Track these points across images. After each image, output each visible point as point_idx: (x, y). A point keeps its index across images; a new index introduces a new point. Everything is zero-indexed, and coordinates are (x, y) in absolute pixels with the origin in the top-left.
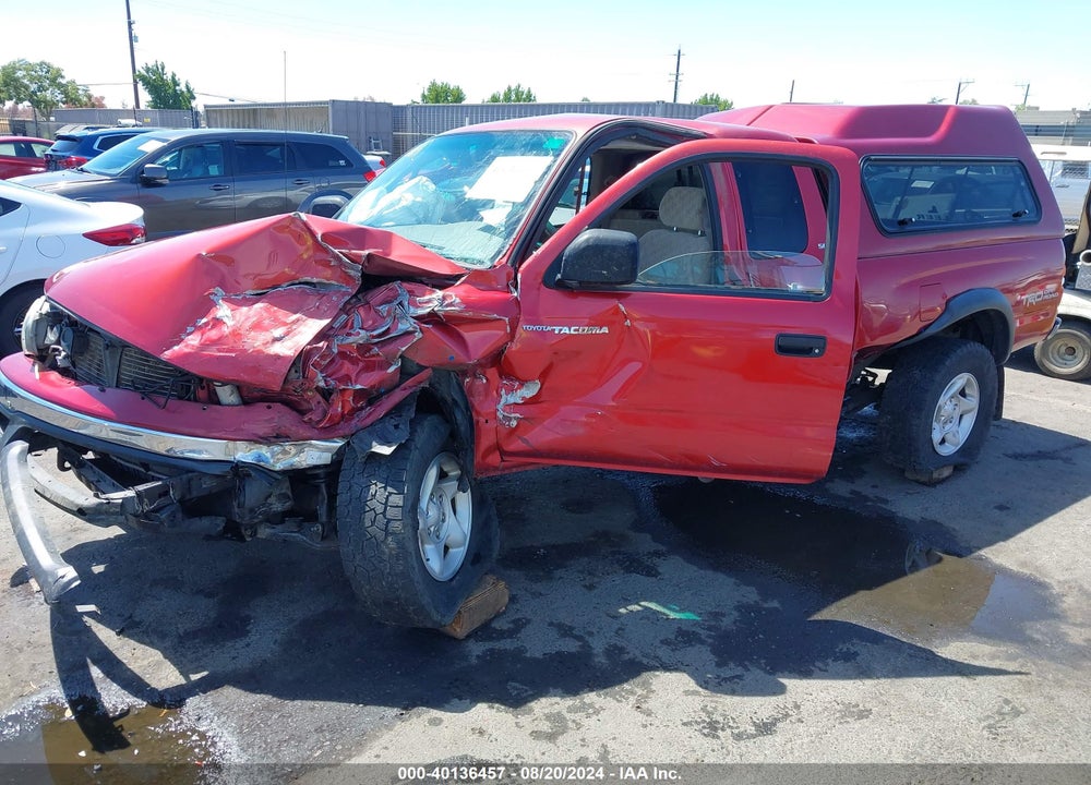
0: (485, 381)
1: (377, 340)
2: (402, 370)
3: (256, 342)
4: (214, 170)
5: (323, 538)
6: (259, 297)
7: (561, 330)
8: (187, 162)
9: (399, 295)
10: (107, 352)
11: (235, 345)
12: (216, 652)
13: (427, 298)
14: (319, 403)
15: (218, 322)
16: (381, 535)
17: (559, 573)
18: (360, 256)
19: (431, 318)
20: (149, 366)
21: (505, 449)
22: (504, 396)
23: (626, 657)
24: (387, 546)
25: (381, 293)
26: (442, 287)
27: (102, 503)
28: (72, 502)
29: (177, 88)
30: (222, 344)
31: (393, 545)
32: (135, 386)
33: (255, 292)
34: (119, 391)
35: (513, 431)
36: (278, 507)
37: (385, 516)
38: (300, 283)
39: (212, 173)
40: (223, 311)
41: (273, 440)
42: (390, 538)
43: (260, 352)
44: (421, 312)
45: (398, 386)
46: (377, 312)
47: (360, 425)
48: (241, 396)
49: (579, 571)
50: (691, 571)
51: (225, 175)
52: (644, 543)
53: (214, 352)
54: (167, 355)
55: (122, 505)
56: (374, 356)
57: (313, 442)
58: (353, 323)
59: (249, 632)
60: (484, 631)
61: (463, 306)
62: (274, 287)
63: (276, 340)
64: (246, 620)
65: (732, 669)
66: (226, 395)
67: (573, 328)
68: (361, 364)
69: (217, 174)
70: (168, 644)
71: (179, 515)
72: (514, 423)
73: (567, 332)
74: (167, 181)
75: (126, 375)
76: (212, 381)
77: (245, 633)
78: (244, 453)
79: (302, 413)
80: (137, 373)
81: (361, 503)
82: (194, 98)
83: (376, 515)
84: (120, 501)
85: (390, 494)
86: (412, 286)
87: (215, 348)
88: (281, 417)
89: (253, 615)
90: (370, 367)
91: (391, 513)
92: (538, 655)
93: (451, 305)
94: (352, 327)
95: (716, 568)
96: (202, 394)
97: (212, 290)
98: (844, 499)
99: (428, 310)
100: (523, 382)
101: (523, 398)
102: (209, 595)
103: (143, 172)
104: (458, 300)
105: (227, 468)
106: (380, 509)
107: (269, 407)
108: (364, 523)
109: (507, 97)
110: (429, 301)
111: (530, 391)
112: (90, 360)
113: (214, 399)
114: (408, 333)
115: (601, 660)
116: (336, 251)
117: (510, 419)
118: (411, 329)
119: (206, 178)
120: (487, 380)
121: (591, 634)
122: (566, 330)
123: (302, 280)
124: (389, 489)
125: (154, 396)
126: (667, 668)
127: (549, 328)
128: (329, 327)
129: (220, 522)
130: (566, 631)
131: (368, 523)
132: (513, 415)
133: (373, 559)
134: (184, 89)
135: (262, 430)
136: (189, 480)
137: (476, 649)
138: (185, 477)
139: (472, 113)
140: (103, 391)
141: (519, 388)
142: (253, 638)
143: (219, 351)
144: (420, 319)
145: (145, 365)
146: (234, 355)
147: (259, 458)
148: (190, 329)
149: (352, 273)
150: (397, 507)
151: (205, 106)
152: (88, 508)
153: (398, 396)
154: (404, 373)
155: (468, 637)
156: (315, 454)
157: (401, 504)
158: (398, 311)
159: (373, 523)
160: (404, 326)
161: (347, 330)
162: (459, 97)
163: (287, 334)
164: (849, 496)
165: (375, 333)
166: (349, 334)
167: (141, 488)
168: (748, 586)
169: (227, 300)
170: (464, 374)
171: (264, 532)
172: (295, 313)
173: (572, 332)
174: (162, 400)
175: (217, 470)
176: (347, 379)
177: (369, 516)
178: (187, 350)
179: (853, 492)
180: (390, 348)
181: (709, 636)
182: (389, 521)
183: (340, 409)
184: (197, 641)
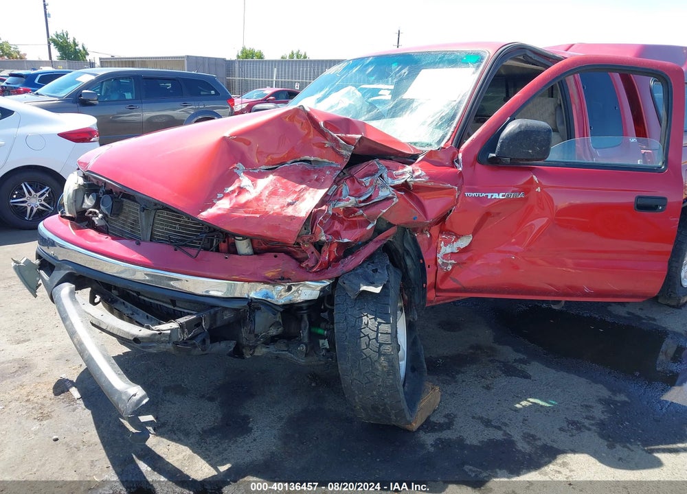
0: (429, 236)
1: (363, 204)
2: (375, 228)
3: (274, 206)
4: (128, 96)
5: (307, 355)
6: (272, 170)
7: (492, 196)
8: (107, 90)
9: (379, 170)
10: (143, 214)
11: (258, 208)
12: (233, 447)
13: (401, 171)
14: (313, 253)
15: (241, 190)
16: (375, 356)
17: (459, 377)
18: (354, 139)
19: (404, 187)
20: (180, 225)
21: (440, 287)
22: (443, 248)
23: (539, 443)
24: (380, 364)
25: (363, 168)
26: (410, 164)
27: (155, 334)
28: (128, 333)
29: (77, 48)
30: (248, 207)
31: (385, 364)
32: (169, 241)
33: (267, 167)
34: (152, 244)
35: (448, 274)
36: (273, 332)
37: (377, 341)
38: (301, 161)
39: (127, 98)
40: (245, 181)
41: (278, 281)
42: (382, 358)
43: (278, 214)
44: (398, 182)
45: (371, 240)
46: (360, 183)
47: (345, 270)
48: (253, 248)
49: (474, 376)
50: (552, 374)
51: (136, 99)
52: (509, 354)
53: (241, 213)
54: (204, 215)
55: (170, 335)
56: (359, 216)
57: (307, 282)
58: (341, 192)
59: (252, 429)
60: (428, 426)
61: (427, 178)
62: (282, 164)
63: (289, 204)
64: (246, 419)
65: (620, 450)
66: (243, 247)
67: (501, 194)
68: (346, 224)
69: (131, 98)
70: (193, 440)
71: (208, 341)
72: (450, 267)
73: (497, 197)
74: (97, 102)
75: (158, 232)
76: (234, 235)
77: (249, 430)
78: (255, 291)
79: (300, 261)
80: (168, 230)
81: (356, 331)
82: (88, 54)
83: (370, 340)
84: (169, 332)
85: (380, 323)
86: (389, 163)
87: (242, 210)
88: (283, 264)
89: (250, 415)
90: (353, 225)
91: (382, 338)
92: (475, 442)
93: (418, 177)
94: (341, 194)
95: (568, 371)
96: (223, 246)
97: (235, 165)
98: (625, 318)
99: (403, 181)
100: (458, 237)
101: (458, 248)
102: (211, 399)
103: (81, 96)
104: (424, 173)
105: (245, 304)
106: (373, 335)
107: (276, 256)
108: (360, 346)
109: (292, 56)
110: (403, 174)
111: (464, 242)
112: (123, 220)
113: (233, 250)
114: (387, 199)
115: (522, 445)
116: (335, 135)
117: (447, 265)
118: (391, 195)
119: (122, 100)
120: (430, 234)
121: (506, 425)
122: (496, 196)
123: (302, 158)
124: (379, 320)
125: (185, 249)
126: (574, 451)
127: (484, 195)
128: (326, 195)
129: (232, 344)
130: (487, 423)
131: (364, 346)
132: (450, 261)
133: (368, 374)
134: (81, 49)
135: (270, 274)
136: (216, 313)
137: (429, 439)
138: (212, 311)
139: (278, 65)
140: (139, 244)
141: (455, 241)
142: (256, 433)
143: (246, 212)
144: (397, 188)
145: (175, 224)
146: (258, 216)
147: (267, 295)
148: (220, 195)
149: (344, 152)
150: (387, 333)
151: (100, 59)
152: (143, 338)
153: (371, 248)
154: (377, 231)
155: (419, 429)
156: (308, 291)
157: (390, 331)
158: (379, 182)
159: (368, 346)
160: (384, 193)
161: (338, 197)
162: (261, 56)
163: (297, 199)
164: (627, 315)
165: (362, 199)
166: (339, 200)
167: (183, 320)
168: (597, 383)
169: (247, 173)
170: (415, 230)
171: (261, 351)
172: (301, 184)
173: (501, 197)
174: (193, 252)
175: (236, 305)
176: (337, 234)
177: (364, 340)
178: (220, 212)
179: (629, 313)
180: (373, 210)
181: (593, 425)
182: (381, 344)
183: (327, 258)
184: (214, 437)
